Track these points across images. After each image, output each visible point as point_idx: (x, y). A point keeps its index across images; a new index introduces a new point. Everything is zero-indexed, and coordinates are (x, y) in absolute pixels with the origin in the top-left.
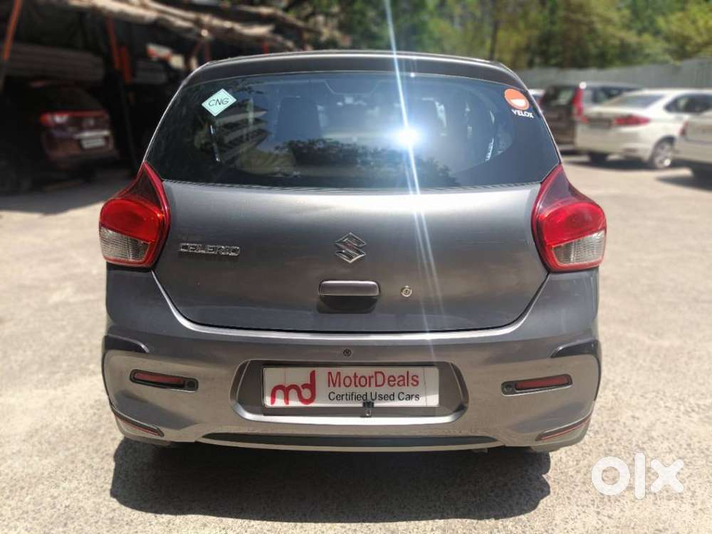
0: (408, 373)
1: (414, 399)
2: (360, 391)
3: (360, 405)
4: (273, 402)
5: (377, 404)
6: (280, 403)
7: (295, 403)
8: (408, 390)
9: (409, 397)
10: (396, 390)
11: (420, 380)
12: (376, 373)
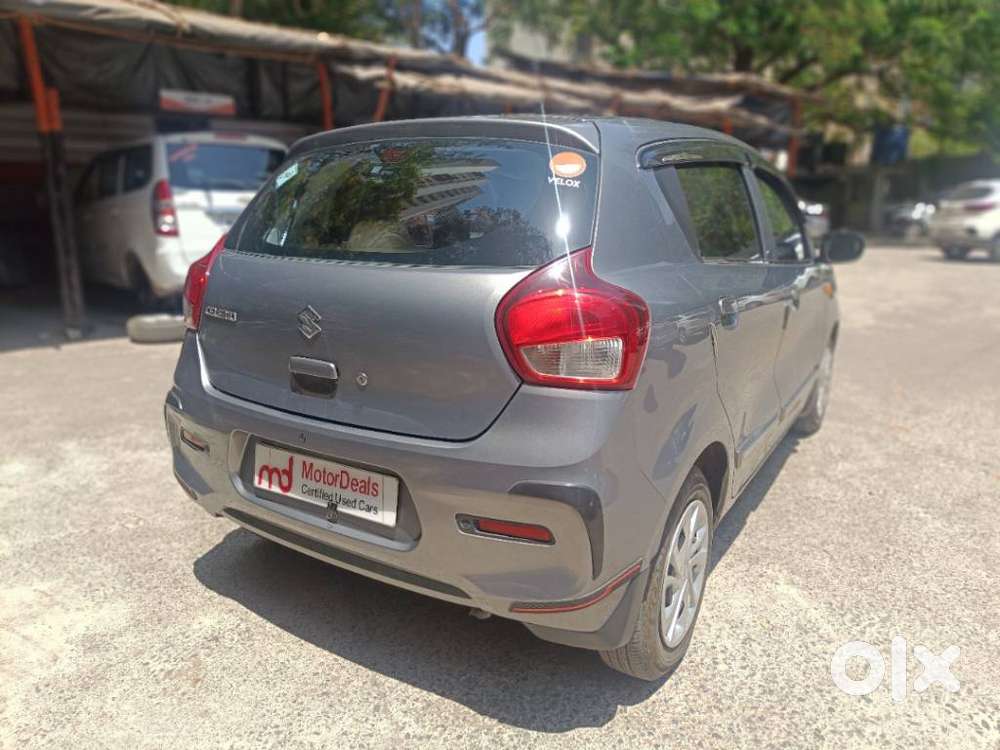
0: (369, 479)
1: (372, 512)
2: (328, 489)
3: (326, 505)
4: (260, 483)
5: (342, 509)
6: (265, 485)
7: (276, 489)
8: (369, 500)
9: (369, 509)
10: (359, 496)
11: (379, 489)
12: (342, 472)
